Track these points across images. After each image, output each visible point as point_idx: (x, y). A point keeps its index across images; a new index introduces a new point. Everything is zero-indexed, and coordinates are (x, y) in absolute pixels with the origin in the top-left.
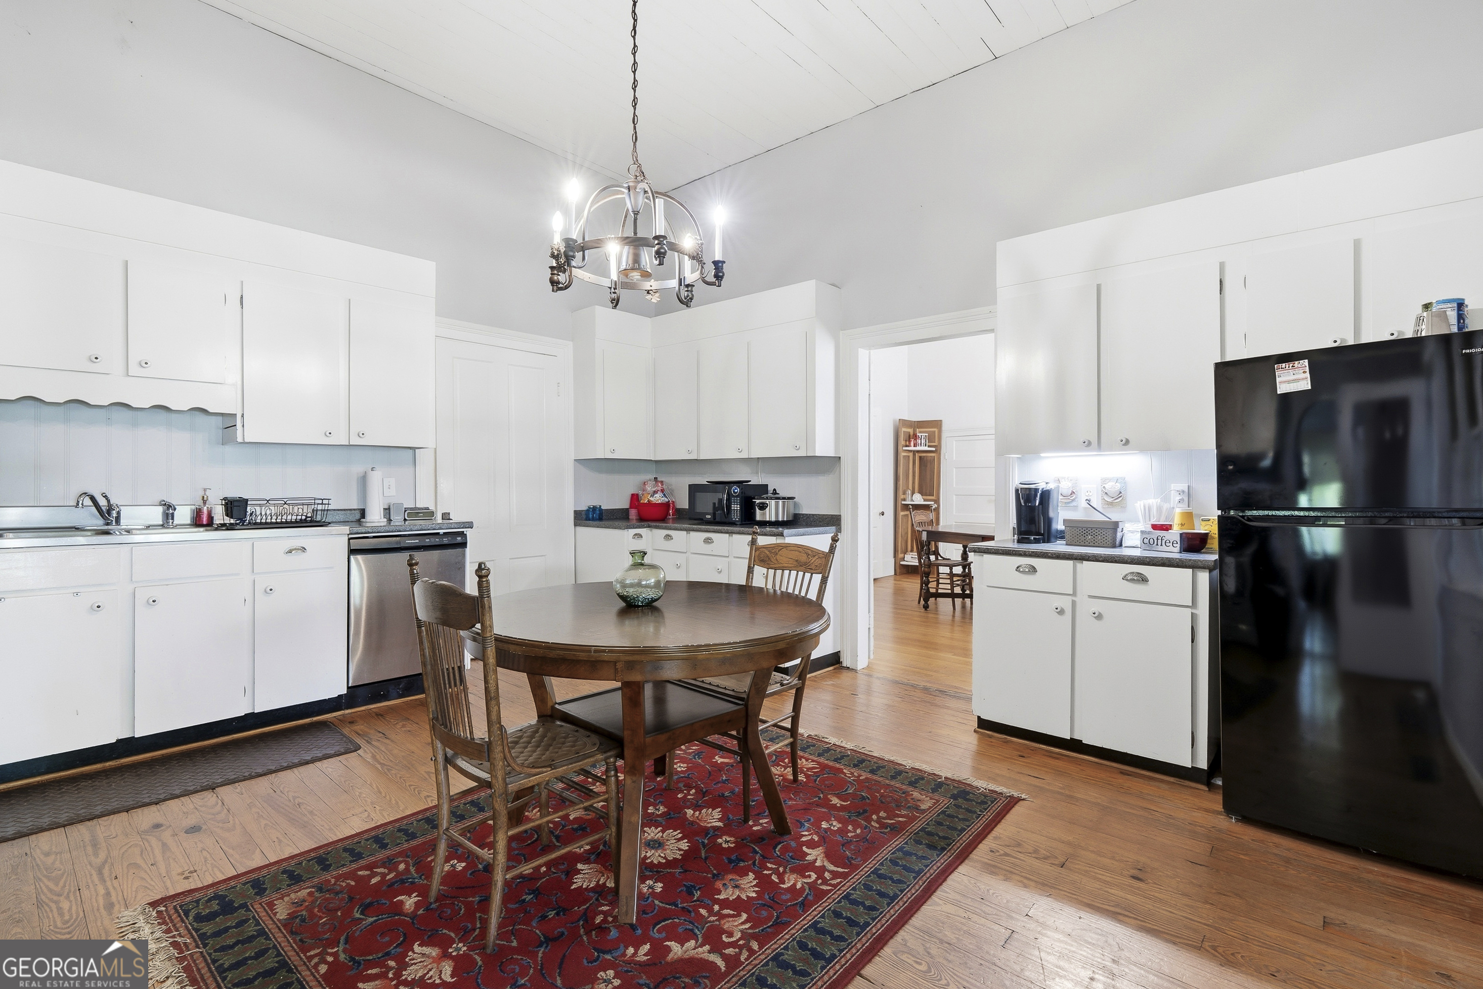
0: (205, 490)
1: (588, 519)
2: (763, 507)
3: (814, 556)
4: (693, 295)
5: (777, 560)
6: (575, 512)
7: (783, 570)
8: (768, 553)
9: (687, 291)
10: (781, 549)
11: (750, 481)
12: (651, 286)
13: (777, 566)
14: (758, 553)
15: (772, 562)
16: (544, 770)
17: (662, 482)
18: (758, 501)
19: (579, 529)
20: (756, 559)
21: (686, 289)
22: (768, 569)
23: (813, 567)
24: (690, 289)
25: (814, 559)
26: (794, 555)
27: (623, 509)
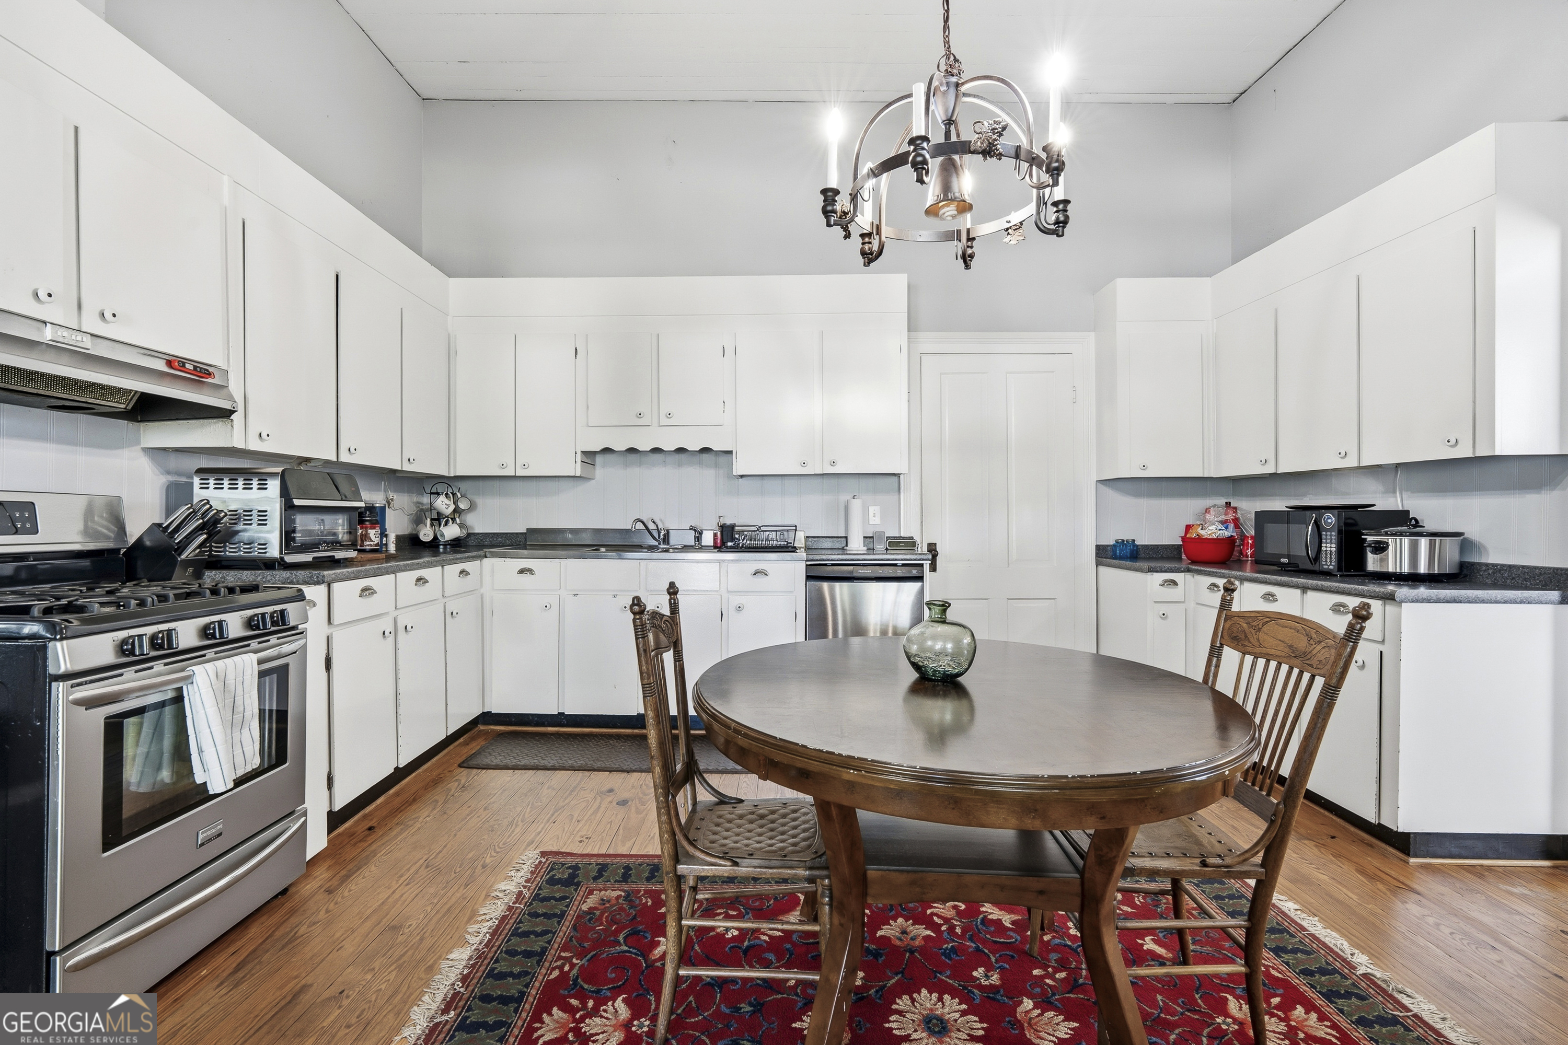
0: (720, 517)
1: (1115, 557)
2: (1380, 548)
3: (1320, 642)
4: (1067, 217)
5: (1258, 640)
6: (1097, 546)
7: (1256, 657)
8: (1245, 625)
9: (1057, 212)
10: (1267, 622)
11: (1373, 505)
12: (1009, 222)
13: (1257, 650)
14: (1229, 623)
15: (1250, 642)
16: (722, 862)
17: (1235, 508)
18: (1370, 539)
19: (1102, 569)
20: (1225, 634)
21: (1055, 209)
22: (1244, 654)
23: (1314, 662)
24: (1061, 207)
25: (1319, 647)
26: (1287, 635)
27: (1173, 545)
